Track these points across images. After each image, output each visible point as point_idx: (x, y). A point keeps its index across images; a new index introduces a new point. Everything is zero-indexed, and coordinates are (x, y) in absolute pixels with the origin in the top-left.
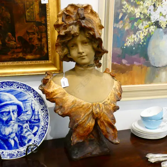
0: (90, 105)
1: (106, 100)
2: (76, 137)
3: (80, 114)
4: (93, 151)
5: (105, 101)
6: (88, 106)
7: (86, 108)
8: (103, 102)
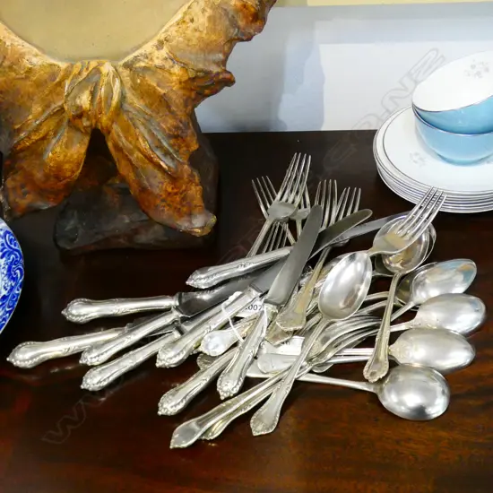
0: (62, 73)
1: (148, 48)
2: (26, 189)
3: (28, 104)
4: (136, 232)
5: (136, 54)
6: (53, 76)
7: (46, 82)
8: (126, 60)
